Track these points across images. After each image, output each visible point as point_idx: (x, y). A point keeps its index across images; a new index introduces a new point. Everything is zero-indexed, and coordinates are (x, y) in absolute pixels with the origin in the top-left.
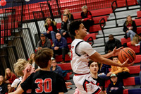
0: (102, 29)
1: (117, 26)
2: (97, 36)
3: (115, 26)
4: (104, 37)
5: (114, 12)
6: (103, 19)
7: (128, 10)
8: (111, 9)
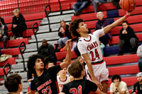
0: (35, 34)
1: (50, 31)
2: (30, 41)
3: (48, 31)
4: (37, 42)
5: (47, 17)
6: (36, 23)
7: (62, 14)
8: (44, 13)
